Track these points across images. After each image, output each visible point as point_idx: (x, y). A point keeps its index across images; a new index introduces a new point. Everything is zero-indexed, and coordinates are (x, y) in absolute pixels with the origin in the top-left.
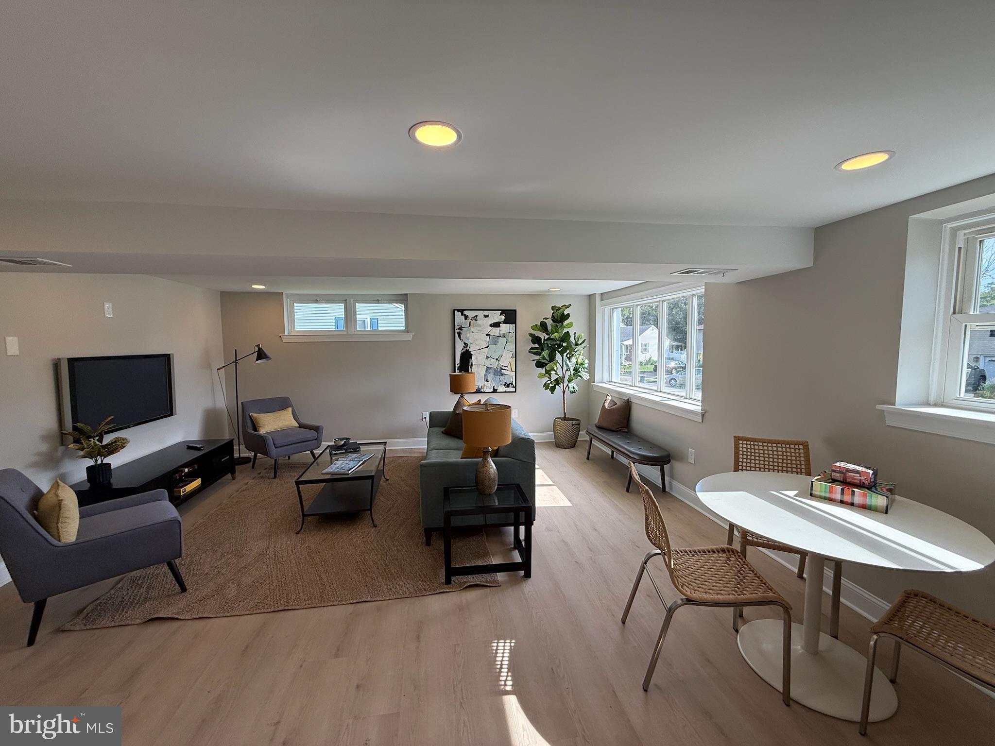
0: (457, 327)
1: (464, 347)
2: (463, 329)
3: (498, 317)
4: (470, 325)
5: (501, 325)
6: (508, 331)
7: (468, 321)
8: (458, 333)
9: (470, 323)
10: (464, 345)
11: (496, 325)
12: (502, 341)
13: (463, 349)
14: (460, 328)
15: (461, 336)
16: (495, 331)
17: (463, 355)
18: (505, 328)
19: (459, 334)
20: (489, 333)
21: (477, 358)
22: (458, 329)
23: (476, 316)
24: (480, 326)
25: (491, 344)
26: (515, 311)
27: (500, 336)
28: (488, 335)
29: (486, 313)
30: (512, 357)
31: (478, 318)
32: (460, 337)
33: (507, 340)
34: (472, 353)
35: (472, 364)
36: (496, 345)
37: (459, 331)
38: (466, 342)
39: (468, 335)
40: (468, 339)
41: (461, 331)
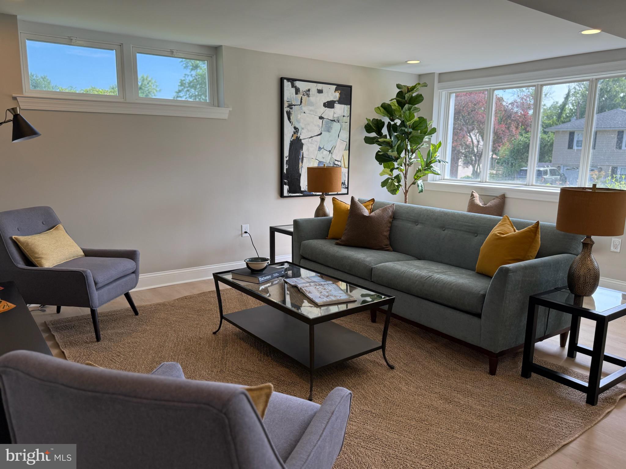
0: (286, 104)
1: (295, 133)
2: (293, 107)
3: (332, 94)
4: (301, 102)
5: (335, 105)
6: (343, 115)
7: (299, 96)
8: (287, 112)
9: (301, 99)
10: (293, 130)
11: (330, 105)
12: (336, 126)
13: (293, 136)
14: (290, 106)
15: (291, 117)
16: (329, 113)
17: (292, 143)
18: (340, 109)
19: (289, 114)
20: (323, 116)
21: (308, 150)
22: (288, 107)
23: (309, 90)
24: (311, 104)
25: (325, 131)
26: (350, 87)
27: (334, 121)
28: (321, 118)
29: (320, 86)
30: (345, 150)
31: (311, 93)
32: (289, 119)
33: (341, 126)
34: (303, 141)
35: (303, 157)
36: (329, 132)
37: (288, 109)
38: (297, 126)
39: (299, 116)
40: (299, 122)
41: (291, 110)
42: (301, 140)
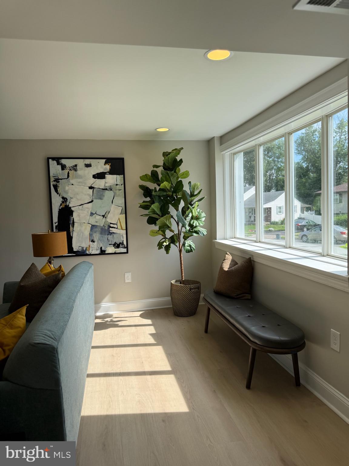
0: (52, 179)
1: (63, 202)
2: (60, 180)
3: (101, 166)
4: (68, 176)
5: (106, 176)
6: (116, 183)
7: (66, 172)
8: (54, 185)
9: (68, 173)
10: (62, 199)
11: (100, 176)
12: (108, 195)
13: (61, 205)
14: (57, 180)
15: (58, 190)
16: (100, 183)
17: (61, 212)
18: (111, 180)
19: (56, 187)
20: (93, 186)
21: (79, 216)
22: (54, 181)
23: (76, 166)
24: (80, 177)
25: (96, 199)
26: (122, 159)
27: (106, 189)
28: (91, 188)
29: (88, 161)
30: (121, 213)
31: (78, 167)
32: (56, 191)
33: (115, 194)
34: (72, 209)
35: (73, 222)
36: (101, 199)
37: (55, 183)
38: (65, 196)
39: (67, 188)
40: (67, 193)
41: (58, 184)
42: (70, 208)
